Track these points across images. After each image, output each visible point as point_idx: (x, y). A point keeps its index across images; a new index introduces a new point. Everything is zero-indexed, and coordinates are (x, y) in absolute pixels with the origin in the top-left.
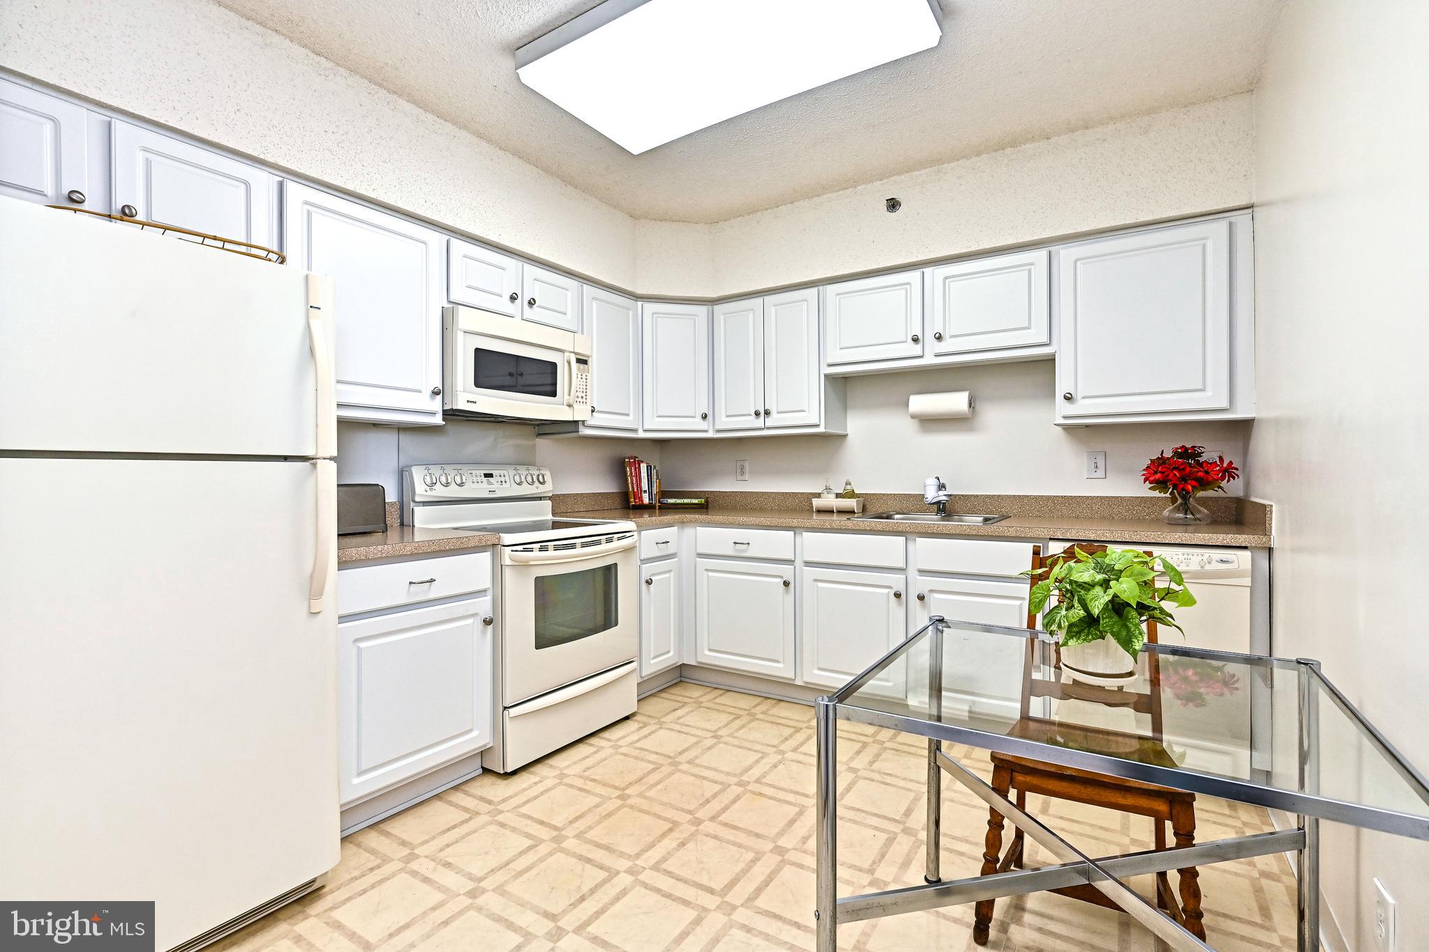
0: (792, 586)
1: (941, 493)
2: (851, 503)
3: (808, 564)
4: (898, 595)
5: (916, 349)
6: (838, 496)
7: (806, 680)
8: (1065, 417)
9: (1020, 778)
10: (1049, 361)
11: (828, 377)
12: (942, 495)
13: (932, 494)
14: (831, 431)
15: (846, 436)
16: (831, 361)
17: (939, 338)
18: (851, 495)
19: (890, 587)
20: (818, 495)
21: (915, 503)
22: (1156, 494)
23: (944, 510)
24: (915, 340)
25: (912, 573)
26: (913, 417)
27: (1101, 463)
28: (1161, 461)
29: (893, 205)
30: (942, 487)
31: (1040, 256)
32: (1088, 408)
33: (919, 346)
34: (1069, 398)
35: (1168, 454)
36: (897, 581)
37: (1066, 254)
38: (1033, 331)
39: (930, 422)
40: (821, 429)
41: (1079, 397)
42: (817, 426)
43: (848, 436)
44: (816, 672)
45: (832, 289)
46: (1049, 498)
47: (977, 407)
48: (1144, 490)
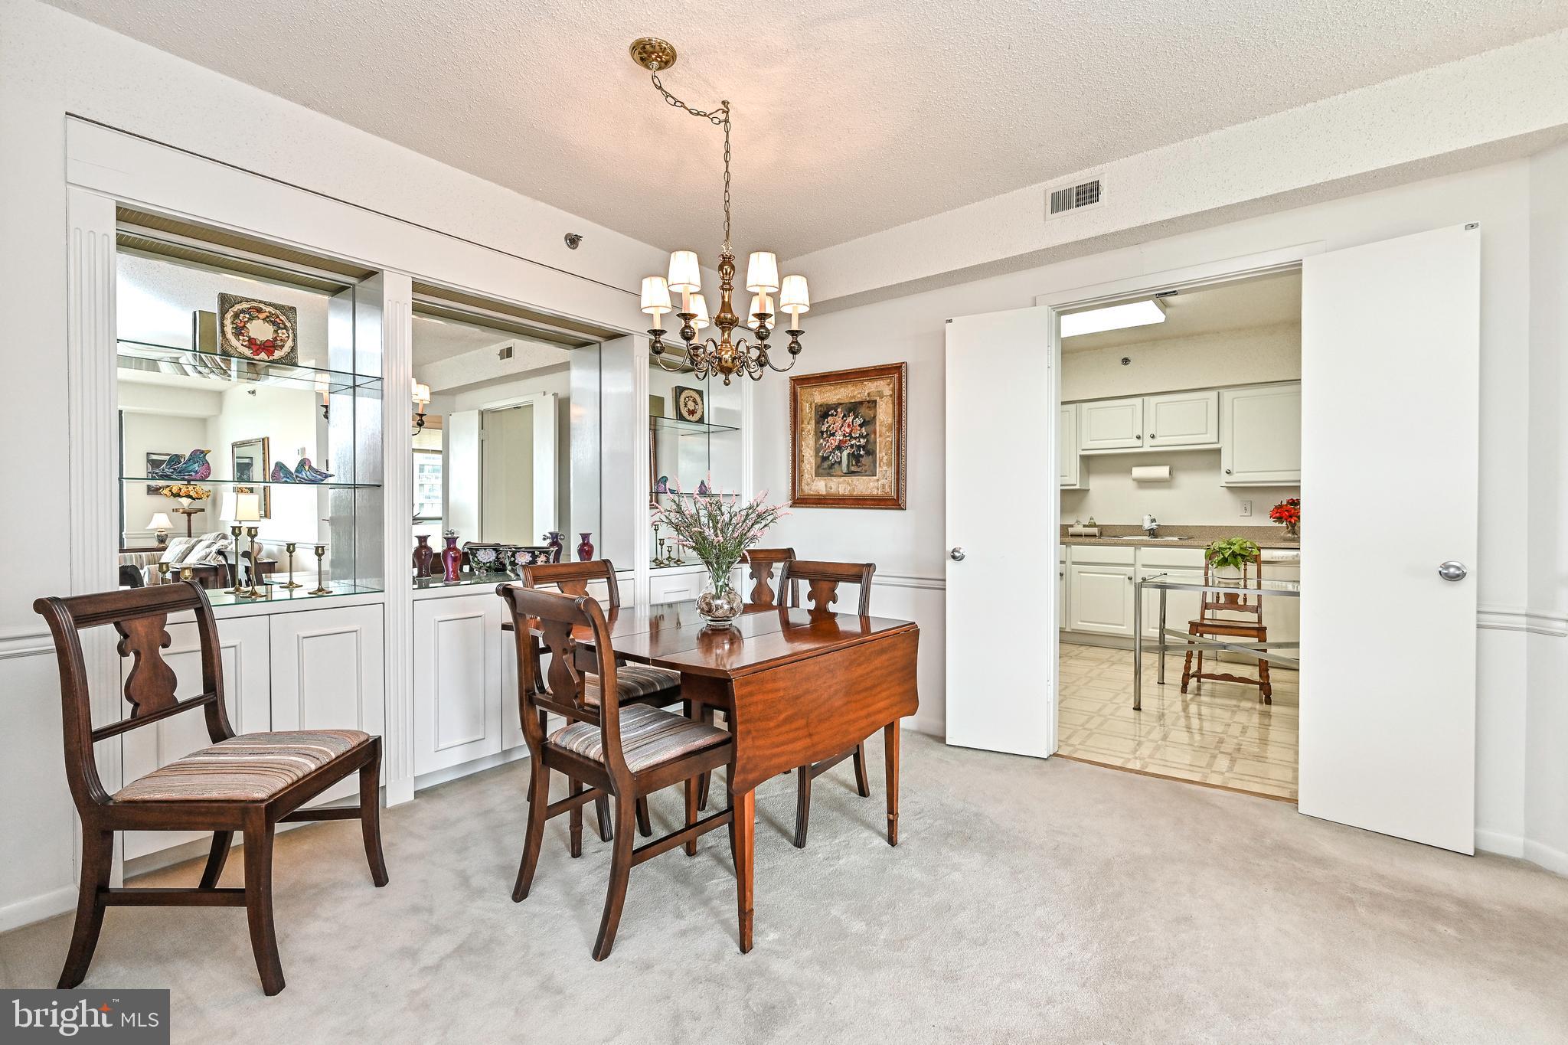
0: (1064, 575)
1: (1154, 524)
2: (1095, 530)
3: (1074, 563)
4: (1130, 579)
5: (1139, 443)
6: (1084, 526)
7: (1073, 627)
8: (1227, 483)
9: (1200, 628)
10: (1218, 452)
11: (1082, 457)
12: (1154, 526)
13: (1147, 525)
14: (1084, 488)
15: (1088, 490)
16: (1084, 448)
17: (1153, 437)
18: (1094, 526)
19: (1125, 575)
20: (1072, 526)
21: (1137, 530)
22: (1277, 524)
23: (1153, 534)
24: (1138, 438)
25: (1138, 565)
26: (1134, 480)
27: (1248, 508)
28: (1281, 506)
29: (1126, 361)
30: (1153, 521)
31: (1214, 394)
32: (1239, 478)
33: (1141, 441)
34: (1228, 472)
35: (1285, 503)
36: (1130, 571)
37: (1227, 395)
38: (1208, 435)
39: (1143, 483)
40: (1078, 487)
41: (1235, 472)
42: (1075, 485)
43: (1090, 491)
44: (1079, 623)
45: (1085, 405)
46: (1217, 527)
47: (1174, 473)
48: (1270, 523)
